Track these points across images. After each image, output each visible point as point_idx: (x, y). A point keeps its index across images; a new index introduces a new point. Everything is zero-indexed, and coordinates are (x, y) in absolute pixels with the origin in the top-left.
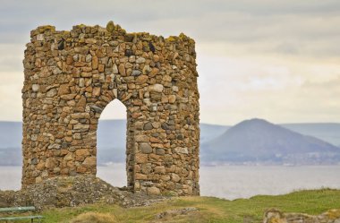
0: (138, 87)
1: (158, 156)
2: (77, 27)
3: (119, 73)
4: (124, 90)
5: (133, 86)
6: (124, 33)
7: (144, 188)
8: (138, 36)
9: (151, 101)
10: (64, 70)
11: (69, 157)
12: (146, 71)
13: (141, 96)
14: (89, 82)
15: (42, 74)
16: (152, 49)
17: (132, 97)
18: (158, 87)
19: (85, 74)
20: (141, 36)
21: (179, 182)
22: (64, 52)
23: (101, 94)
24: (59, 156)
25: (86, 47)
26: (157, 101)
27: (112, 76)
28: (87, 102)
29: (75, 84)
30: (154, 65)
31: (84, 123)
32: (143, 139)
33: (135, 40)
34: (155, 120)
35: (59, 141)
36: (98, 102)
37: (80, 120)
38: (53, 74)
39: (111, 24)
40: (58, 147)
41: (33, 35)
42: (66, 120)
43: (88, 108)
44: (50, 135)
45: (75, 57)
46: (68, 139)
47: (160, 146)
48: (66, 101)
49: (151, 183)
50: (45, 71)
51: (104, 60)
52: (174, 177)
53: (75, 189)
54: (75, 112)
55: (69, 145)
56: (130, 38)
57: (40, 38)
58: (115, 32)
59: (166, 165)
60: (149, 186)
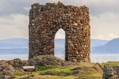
0: (69, 24)
1: (76, 48)
2: (47, 3)
3: (62, 19)
4: (64, 25)
5: (67, 24)
6: (64, 6)
7: (71, 59)
8: (69, 6)
9: (73, 29)
10: (43, 19)
11: (45, 49)
12: (72, 19)
13: (70, 27)
14: (52, 22)
15: (35, 20)
16: (74, 11)
17: (67, 28)
18: (76, 24)
19: (50, 20)
20: (70, 7)
21: (83, 57)
22: (43, 12)
23: (56, 26)
24: (41, 48)
25: (51, 10)
26: (75, 29)
27: (60, 20)
28: (51, 30)
29: (47, 23)
30: (74, 16)
31: (50, 37)
32: (70, 42)
33: (68, 8)
34: (75, 36)
35: (41, 43)
36: (55, 30)
37: (48, 35)
38: (39, 20)
39: (59, 2)
40: (41, 45)
41: (32, 6)
42: (44, 36)
43: (51, 32)
44: (38, 41)
45: (47, 14)
46: (45, 42)
47: (76, 45)
48: (44, 29)
49: (73, 58)
51: (57, 15)
52: (81, 56)
53: (46, 60)
54: (47, 33)
55: (45, 45)
56: (66, 7)
57: (35, 7)
58: (60, 5)
59: (79, 52)
60: (73, 59)
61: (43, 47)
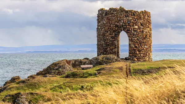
0: (129, 27)
1: (136, 49)
2: (111, 8)
3: (123, 23)
4: (125, 28)
5: (128, 27)
6: (125, 10)
7: (132, 59)
8: (129, 11)
9: (134, 31)
10: (107, 22)
11: (108, 49)
12: (132, 22)
13: (130, 30)
14: (114, 25)
15: (101, 23)
16: (134, 15)
17: (127, 30)
18: (136, 27)
19: (113, 23)
20: (131, 11)
21: (144, 57)
22: (107, 16)
23: (118, 29)
24: (105, 49)
25: (113, 15)
26: (136, 31)
27: (121, 23)
28: (113, 32)
29: (110, 26)
30: (135, 20)
31: (113, 38)
32: (131, 43)
33: (129, 12)
34: (135, 37)
35: (105, 44)
36: (117, 32)
37: (111, 37)
38: (104, 23)
39: (120, 7)
40: (105, 46)
41: (99, 11)
42: (107, 38)
43: (114, 33)
44: (103, 42)
45: (110, 18)
46: (108, 43)
47: (136, 45)
48: (107, 31)
49: (134, 57)
50: (102, 22)
51: (119, 19)
52: (142, 55)
53: (106, 59)
54: (110, 35)
55: (108, 45)
56: (127, 12)
57: (100, 12)
58: (122, 10)
59: (139, 51)
60: (133, 58)
61: (107, 47)
